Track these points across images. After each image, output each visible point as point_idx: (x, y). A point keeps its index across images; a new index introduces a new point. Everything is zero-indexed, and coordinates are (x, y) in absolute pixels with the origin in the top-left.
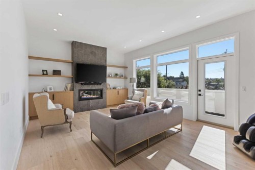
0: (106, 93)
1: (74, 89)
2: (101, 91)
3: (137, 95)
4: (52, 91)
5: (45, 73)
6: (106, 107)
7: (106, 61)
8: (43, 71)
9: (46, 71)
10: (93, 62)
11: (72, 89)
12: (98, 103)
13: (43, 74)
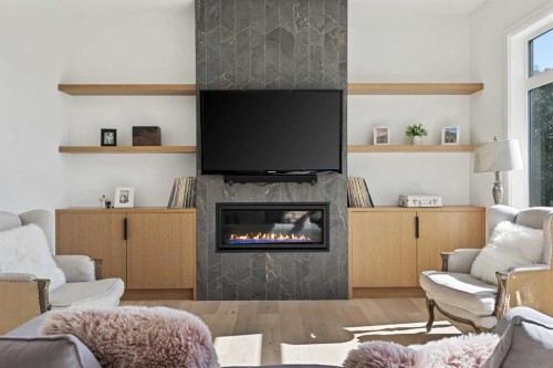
0: (344, 225)
1: (200, 200)
2: (320, 213)
3: (504, 247)
4: (130, 204)
5: (109, 138)
6: (346, 298)
7: (344, 66)
8: (103, 131)
9: (114, 131)
10: (278, 79)
11: (191, 202)
12: (304, 268)
13: (103, 144)
